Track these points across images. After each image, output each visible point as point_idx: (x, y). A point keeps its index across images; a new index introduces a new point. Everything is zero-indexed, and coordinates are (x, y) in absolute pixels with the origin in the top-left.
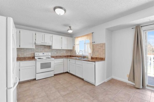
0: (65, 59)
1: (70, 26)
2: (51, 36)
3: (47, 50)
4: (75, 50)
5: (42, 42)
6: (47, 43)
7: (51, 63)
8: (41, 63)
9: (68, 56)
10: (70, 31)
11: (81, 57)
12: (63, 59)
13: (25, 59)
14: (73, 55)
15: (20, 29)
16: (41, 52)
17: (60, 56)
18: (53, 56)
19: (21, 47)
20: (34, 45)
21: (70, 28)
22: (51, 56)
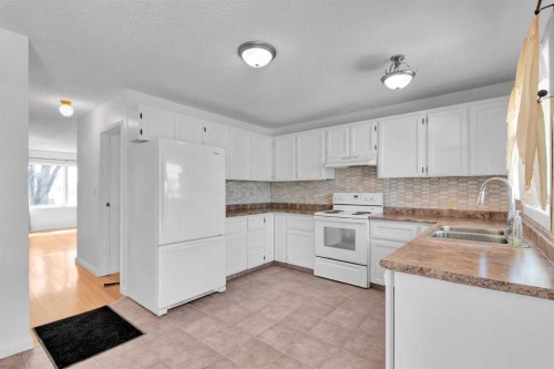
2: (374, 124)
5: (344, 155)
7: (354, 231)
8: (325, 228)
9: (491, 216)
17: (431, 211)
18: (394, 209)
19: (300, 178)
20: (323, 171)
21: (397, 65)
22: (385, 208)
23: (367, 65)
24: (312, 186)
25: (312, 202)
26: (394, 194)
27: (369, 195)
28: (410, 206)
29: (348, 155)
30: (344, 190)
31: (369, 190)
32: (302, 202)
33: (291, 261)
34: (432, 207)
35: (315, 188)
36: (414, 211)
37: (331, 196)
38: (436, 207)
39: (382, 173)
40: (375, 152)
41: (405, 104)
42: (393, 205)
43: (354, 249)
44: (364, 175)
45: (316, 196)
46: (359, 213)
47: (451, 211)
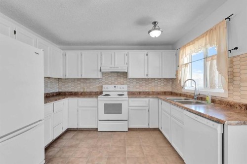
0: (152, 99)
1: (154, 21)
2: (127, 53)
3: (122, 80)
4: (179, 79)
5: (111, 66)
6: (120, 68)
7: (121, 104)
8: (105, 104)
9: (165, 93)
10: (155, 34)
11: (193, 98)
12: (147, 99)
13: (91, 94)
14: (176, 91)
15: (82, 51)
16: (112, 84)
17: (146, 92)
18: (132, 92)
19: (84, 77)
20: (99, 73)
21: (155, 26)
22: (128, 92)
23: (142, 22)
24: (88, 82)
25: (88, 90)
26: (131, 86)
27: (122, 86)
28: (138, 90)
29: (113, 66)
30: (108, 84)
31: (121, 84)
32: (82, 90)
33: (81, 126)
34: (146, 91)
35: (90, 83)
36: (140, 92)
37: (102, 87)
38: (147, 91)
39: (130, 76)
40: (127, 66)
41: (137, 46)
42: (131, 90)
43: (121, 113)
44: (118, 76)
45: (91, 87)
46: (119, 95)
47: (153, 92)
